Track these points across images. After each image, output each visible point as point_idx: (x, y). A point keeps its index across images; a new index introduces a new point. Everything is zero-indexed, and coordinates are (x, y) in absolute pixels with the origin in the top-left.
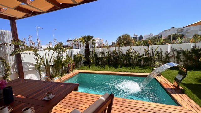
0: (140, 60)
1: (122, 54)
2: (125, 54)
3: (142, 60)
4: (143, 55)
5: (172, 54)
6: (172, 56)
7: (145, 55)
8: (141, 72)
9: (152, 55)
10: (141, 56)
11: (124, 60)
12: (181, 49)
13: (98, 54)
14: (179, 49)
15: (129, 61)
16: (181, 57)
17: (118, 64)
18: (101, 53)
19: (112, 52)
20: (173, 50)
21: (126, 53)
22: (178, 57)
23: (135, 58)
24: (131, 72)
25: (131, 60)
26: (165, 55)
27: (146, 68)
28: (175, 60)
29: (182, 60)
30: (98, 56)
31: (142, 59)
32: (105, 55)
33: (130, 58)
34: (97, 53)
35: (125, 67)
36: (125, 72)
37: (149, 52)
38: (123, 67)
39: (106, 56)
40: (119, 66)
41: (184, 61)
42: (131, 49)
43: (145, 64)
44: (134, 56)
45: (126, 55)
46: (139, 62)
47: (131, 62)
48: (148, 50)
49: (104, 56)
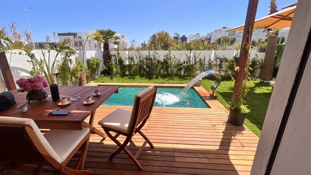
0: (180, 69)
1: (159, 62)
2: (162, 61)
3: (183, 70)
4: (184, 62)
5: (214, 62)
6: (215, 65)
7: (186, 63)
8: (180, 83)
9: (194, 63)
10: (181, 65)
11: (160, 69)
12: (224, 56)
13: (124, 60)
14: (222, 57)
15: (167, 70)
16: (223, 66)
17: (153, 74)
18: (129, 58)
19: (145, 57)
20: (217, 58)
21: (164, 59)
22: (220, 66)
23: (175, 67)
24: (169, 83)
25: (169, 70)
26: (208, 63)
27: (187, 79)
28: (217, 70)
29: (224, 69)
30: (124, 63)
31: (182, 68)
32: (134, 62)
33: (168, 67)
34: (122, 58)
35: (162, 78)
36: (162, 83)
37: (191, 60)
38: (159, 78)
39: (136, 63)
40: (154, 77)
41: (226, 71)
42: (170, 54)
43: (186, 74)
44: (173, 63)
45: (163, 63)
46: (179, 72)
47: (170, 72)
48: (190, 56)
49: (132, 63)
